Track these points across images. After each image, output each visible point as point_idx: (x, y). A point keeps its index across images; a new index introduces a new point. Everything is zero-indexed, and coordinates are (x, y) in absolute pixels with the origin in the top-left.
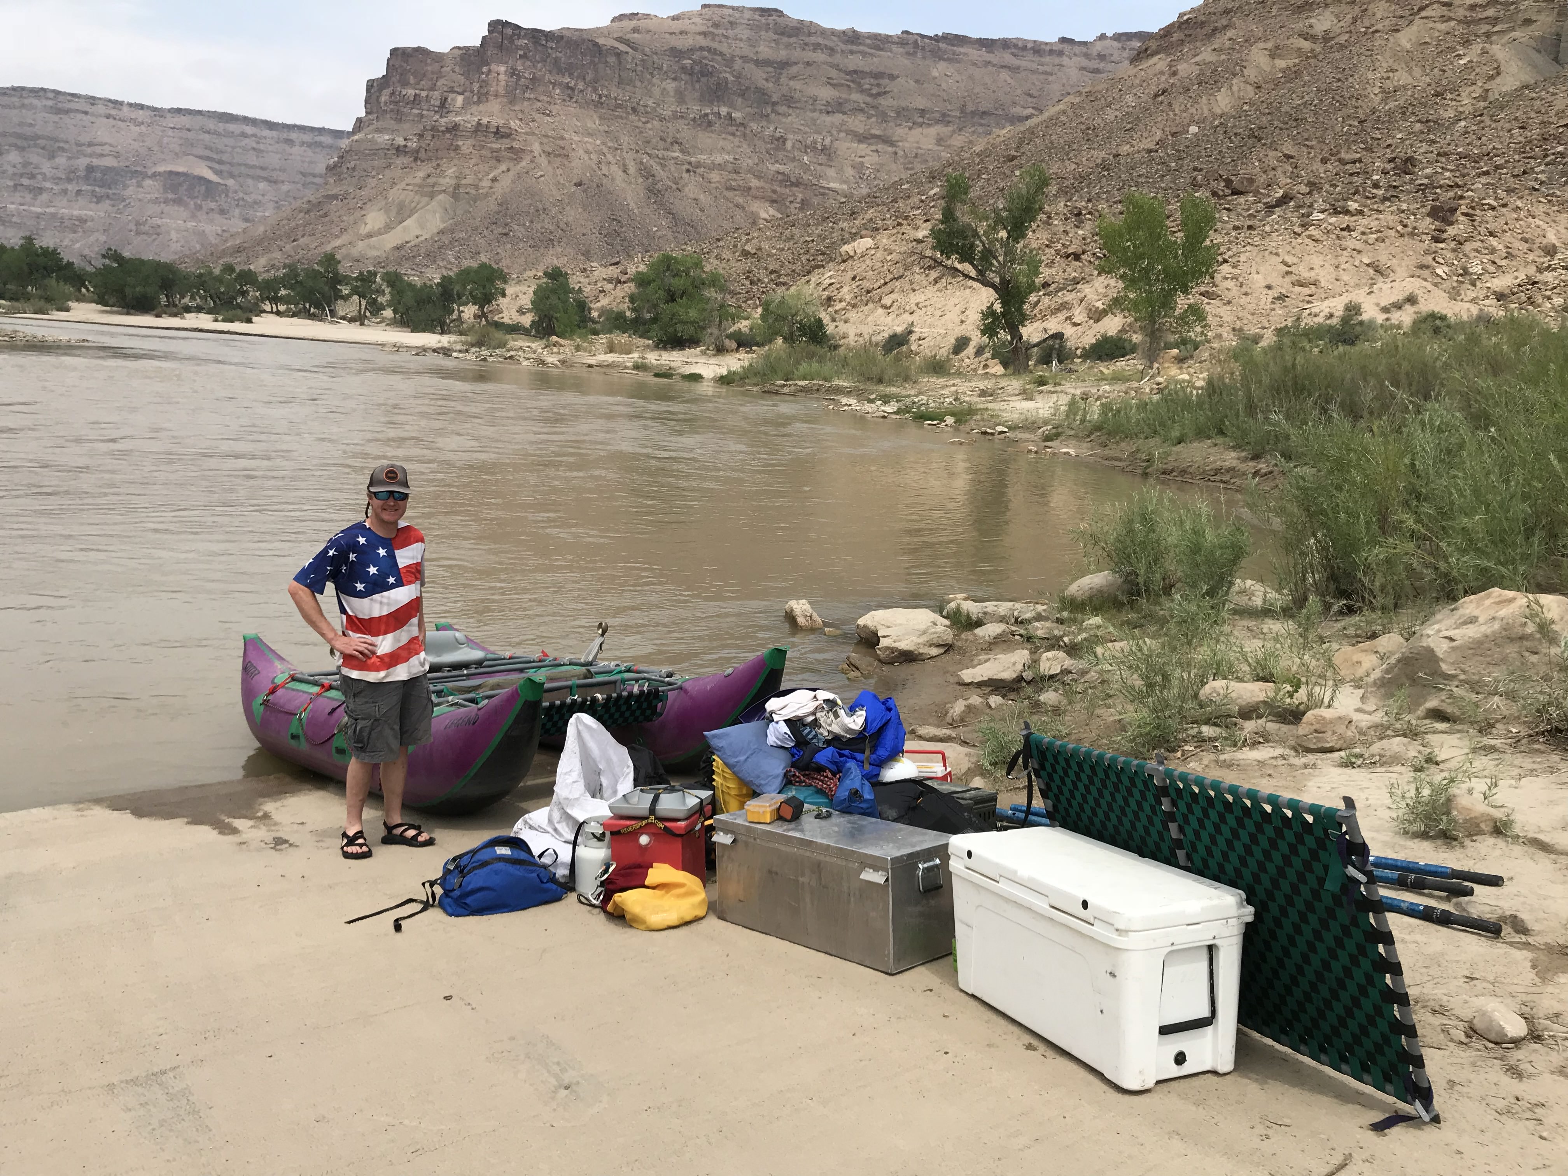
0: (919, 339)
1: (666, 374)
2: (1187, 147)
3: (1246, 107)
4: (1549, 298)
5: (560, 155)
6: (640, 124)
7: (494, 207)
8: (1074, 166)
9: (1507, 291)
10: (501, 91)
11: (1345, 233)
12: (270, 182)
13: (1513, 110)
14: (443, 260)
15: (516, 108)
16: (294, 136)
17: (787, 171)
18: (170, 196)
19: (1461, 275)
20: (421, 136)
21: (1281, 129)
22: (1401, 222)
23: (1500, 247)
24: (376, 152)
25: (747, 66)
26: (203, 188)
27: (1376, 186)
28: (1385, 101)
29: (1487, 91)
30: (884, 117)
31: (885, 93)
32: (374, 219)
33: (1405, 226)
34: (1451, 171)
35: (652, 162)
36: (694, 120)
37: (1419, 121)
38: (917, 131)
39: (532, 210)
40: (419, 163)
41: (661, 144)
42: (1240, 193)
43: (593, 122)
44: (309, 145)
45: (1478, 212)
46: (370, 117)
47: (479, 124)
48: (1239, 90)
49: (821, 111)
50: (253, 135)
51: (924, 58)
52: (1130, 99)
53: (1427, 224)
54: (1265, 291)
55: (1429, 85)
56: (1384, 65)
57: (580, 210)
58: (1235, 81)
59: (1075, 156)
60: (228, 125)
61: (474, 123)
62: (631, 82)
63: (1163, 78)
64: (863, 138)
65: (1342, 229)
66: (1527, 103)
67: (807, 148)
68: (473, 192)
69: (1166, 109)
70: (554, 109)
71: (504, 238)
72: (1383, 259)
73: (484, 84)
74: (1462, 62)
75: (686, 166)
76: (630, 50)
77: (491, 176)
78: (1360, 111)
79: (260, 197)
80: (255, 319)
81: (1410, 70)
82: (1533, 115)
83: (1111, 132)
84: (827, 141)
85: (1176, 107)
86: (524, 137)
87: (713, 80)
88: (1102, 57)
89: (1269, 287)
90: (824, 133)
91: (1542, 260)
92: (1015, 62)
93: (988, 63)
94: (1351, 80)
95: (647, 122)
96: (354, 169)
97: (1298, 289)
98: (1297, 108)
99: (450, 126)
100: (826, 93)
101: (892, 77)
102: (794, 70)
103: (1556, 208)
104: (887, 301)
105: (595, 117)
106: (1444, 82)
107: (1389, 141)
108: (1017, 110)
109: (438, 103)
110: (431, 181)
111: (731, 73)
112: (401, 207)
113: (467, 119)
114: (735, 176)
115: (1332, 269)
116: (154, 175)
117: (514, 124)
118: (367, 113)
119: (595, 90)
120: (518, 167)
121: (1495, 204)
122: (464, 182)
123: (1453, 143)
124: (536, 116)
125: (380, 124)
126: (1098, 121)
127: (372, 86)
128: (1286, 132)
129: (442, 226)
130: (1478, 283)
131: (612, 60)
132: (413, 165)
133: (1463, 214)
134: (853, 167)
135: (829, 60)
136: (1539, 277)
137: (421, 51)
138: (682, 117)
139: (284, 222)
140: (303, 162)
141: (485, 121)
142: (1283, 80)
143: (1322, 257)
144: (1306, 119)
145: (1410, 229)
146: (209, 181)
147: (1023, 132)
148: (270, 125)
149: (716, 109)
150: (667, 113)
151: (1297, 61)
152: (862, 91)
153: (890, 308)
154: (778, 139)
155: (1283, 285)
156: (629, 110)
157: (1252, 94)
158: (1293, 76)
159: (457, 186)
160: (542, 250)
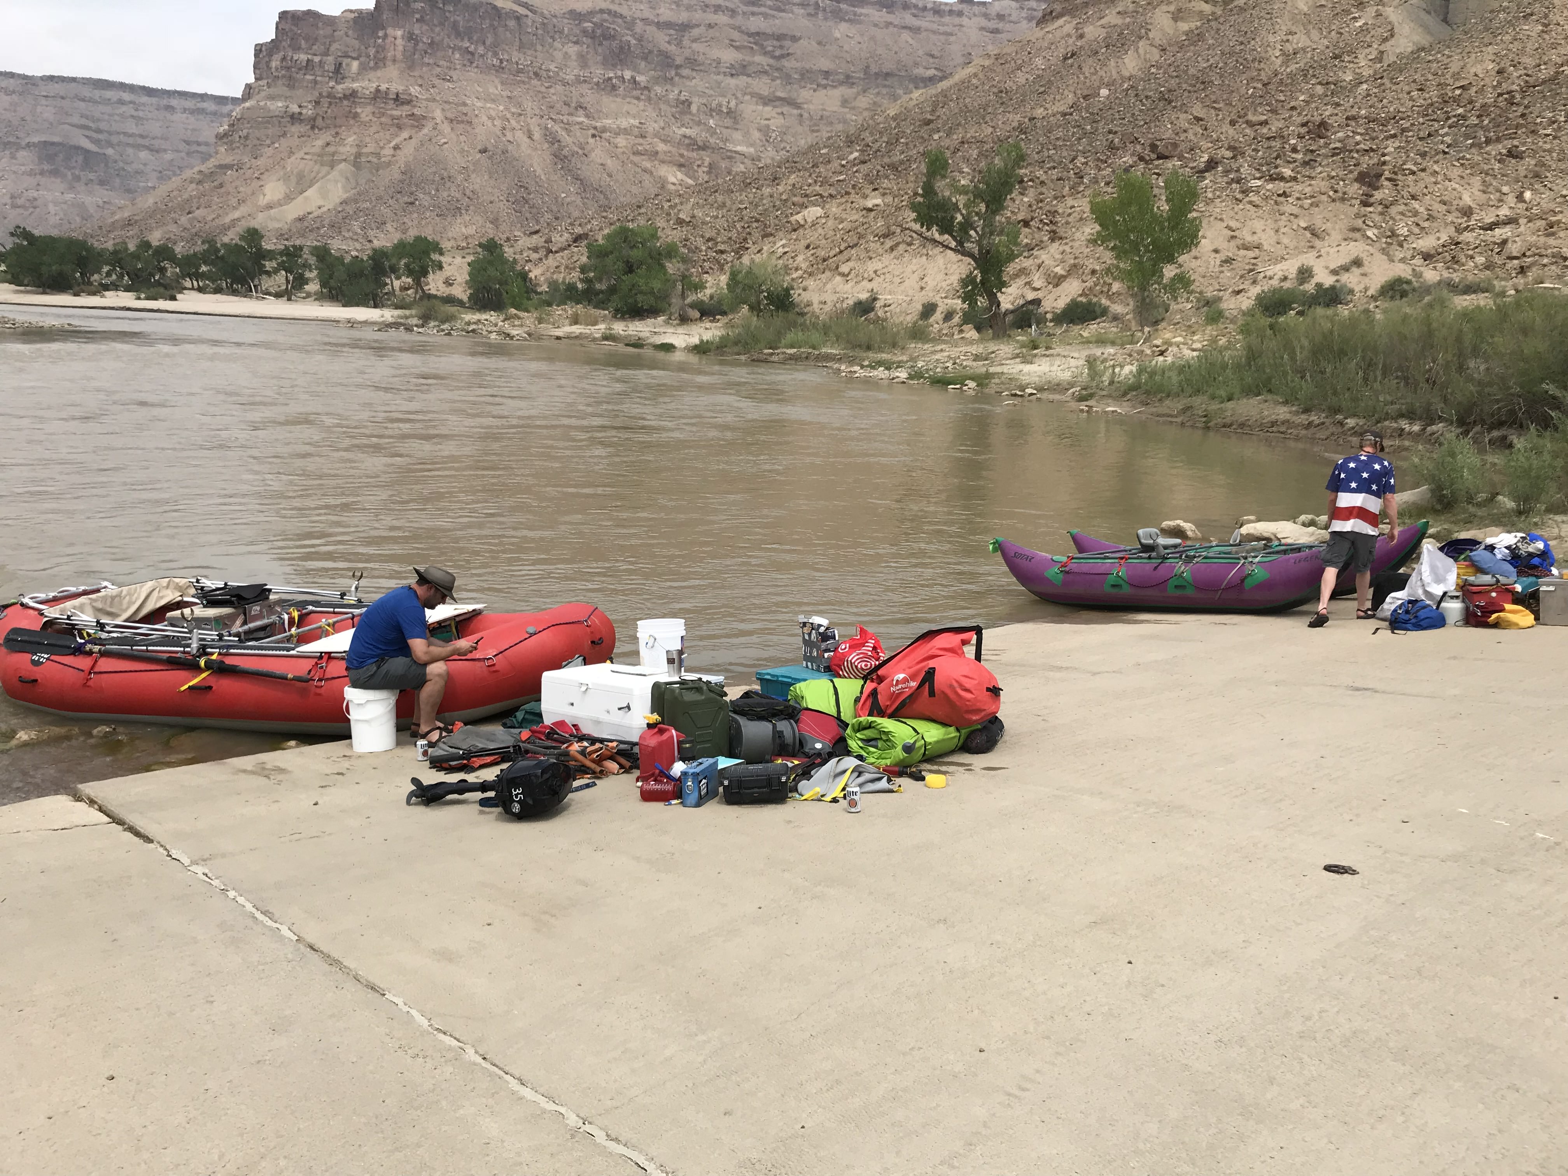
0: (885, 306)
1: (638, 344)
2: (1101, 110)
3: (1153, 70)
4: (1472, 257)
5: (462, 122)
6: (543, 89)
7: (397, 176)
8: (990, 130)
9: (1433, 252)
10: (399, 56)
11: (1282, 199)
12: (152, 150)
13: (1412, 72)
14: (349, 231)
15: (416, 74)
16: (174, 102)
17: (693, 135)
18: (46, 167)
19: (1389, 237)
20: (317, 103)
21: (1189, 92)
22: (1332, 187)
23: (1422, 210)
24: (270, 119)
25: (648, 28)
26: (80, 158)
27: (1294, 150)
28: (1286, 63)
29: (1382, 52)
30: (787, 79)
31: (788, 54)
32: (273, 190)
33: (1336, 191)
34: (1361, 134)
35: (557, 128)
36: (597, 84)
37: (1320, 83)
38: (822, 92)
39: (437, 178)
40: (316, 131)
41: (565, 110)
42: (1166, 157)
43: (494, 87)
44: (192, 112)
45: (1400, 177)
46: (260, 83)
47: (378, 90)
48: (1146, 53)
49: (725, 74)
50: (131, 102)
51: (826, 19)
52: (1039, 62)
53: (1355, 189)
54: (1213, 255)
55: (1328, 47)
56: (1284, 28)
57: (486, 177)
58: (1141, 44)
59: (992, 120)
60: (103, 92)
61: (372, 90)
62: (532, 46)
63: (1071, 41)
64: (767, 101)
65: (1279, 195)
66: (1424, 66)
67: (712, 111)
68: (375, 160)
69: (1077, 72)
70: (455, 75)
71: (410, 208)
72: (1319, 223)
73: (381, 49)
74: (1358, 24)
75: (593, 131)
76: (529, 13)
77: (392, 145)
78: (1262, 73)
79: (141, 166)
80: (179, 296)
81: (1308, 33)
82: (1430, 77)
83: (1024, 95)
84: (733, 104)
85: (1086, 69)
86: (424, 103)
87: (615, 44)
88: (1001, 17)
89: (1216, 251)
90: (729, 96)
91: (1460, 221)
92: (916, 22)
93: (888, 24)
94: (1253, 42)
95: (550, 87)
96: (246, 138)
97: (1242, 252)
98: (1202, 71)
99: (348, 92)
100: (729, 56)
101: (795, 39)
102: (696, 32)
103: (1468, 171)
104: (844, 268)
105: (497, 81)
106: (1341, 45)
107: (1292, 104)
108: (919, 71)
109: (332, 68)
110: (331, 149)
111: (633, 36)
112: (301, 177)
113: (366, 85)
114: (641, 141)
115: (1272, 233)
116: (28, 145)
117: (414, 90)
118: (256, 79)
119: (495, 54)
120: (421, 134)
121: (1414, 168)
122: (365, 150)
123: (1356, 106)
124: (437, 82)
125: (272, 91)
126: (1009, 84)
127: (261, 50)
128: (1195, 95)
129: (345, 196)
130: (1405, 245)
131: (512, 23)
132: (311, 133)
133: (1387, 179)
134: (760, 130)
135: (731, 22)
136: (1461, 238)
137: (311, 14)
138: (585, 81)
139: (175, 193)
140: (186, 129)
141: (383, 87)
142: (1186, 43)
143: (1262, 222)
144: (1212, 82)
145: (1340, 194)
146: (87, 151)
147: (936, 96)
148: (149, 92)
149: (619, 73)
150: (570, 78)
151: (1198, 24)
152: (765, 53)
153: (847, 275)
154: (683, 102)
155: (1229, 249)
156: (531, 74)
157: (1157, 57)
158: (1196, 38)
159: (358, 155)
160: (449, 219)
